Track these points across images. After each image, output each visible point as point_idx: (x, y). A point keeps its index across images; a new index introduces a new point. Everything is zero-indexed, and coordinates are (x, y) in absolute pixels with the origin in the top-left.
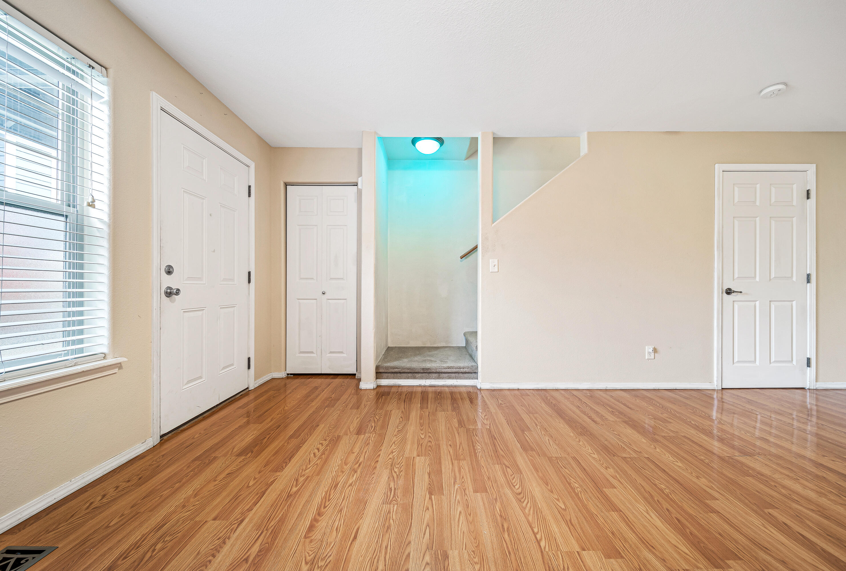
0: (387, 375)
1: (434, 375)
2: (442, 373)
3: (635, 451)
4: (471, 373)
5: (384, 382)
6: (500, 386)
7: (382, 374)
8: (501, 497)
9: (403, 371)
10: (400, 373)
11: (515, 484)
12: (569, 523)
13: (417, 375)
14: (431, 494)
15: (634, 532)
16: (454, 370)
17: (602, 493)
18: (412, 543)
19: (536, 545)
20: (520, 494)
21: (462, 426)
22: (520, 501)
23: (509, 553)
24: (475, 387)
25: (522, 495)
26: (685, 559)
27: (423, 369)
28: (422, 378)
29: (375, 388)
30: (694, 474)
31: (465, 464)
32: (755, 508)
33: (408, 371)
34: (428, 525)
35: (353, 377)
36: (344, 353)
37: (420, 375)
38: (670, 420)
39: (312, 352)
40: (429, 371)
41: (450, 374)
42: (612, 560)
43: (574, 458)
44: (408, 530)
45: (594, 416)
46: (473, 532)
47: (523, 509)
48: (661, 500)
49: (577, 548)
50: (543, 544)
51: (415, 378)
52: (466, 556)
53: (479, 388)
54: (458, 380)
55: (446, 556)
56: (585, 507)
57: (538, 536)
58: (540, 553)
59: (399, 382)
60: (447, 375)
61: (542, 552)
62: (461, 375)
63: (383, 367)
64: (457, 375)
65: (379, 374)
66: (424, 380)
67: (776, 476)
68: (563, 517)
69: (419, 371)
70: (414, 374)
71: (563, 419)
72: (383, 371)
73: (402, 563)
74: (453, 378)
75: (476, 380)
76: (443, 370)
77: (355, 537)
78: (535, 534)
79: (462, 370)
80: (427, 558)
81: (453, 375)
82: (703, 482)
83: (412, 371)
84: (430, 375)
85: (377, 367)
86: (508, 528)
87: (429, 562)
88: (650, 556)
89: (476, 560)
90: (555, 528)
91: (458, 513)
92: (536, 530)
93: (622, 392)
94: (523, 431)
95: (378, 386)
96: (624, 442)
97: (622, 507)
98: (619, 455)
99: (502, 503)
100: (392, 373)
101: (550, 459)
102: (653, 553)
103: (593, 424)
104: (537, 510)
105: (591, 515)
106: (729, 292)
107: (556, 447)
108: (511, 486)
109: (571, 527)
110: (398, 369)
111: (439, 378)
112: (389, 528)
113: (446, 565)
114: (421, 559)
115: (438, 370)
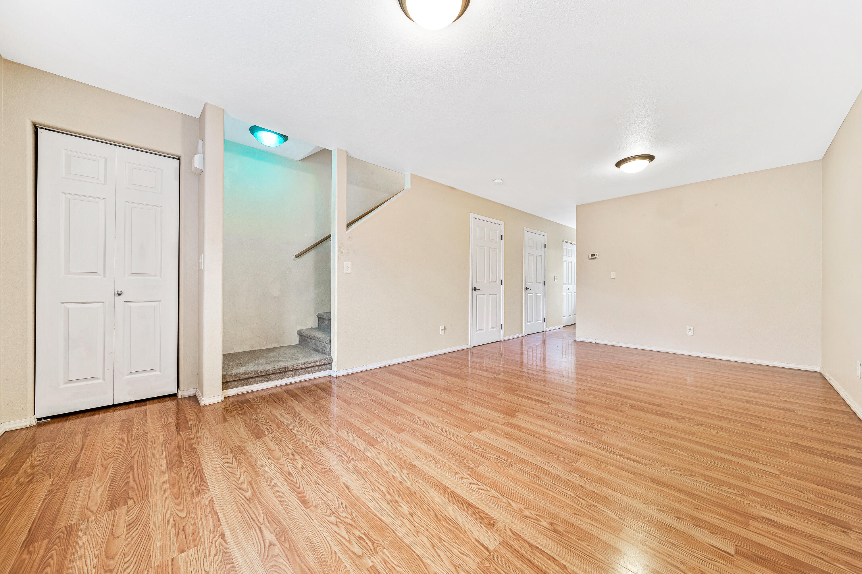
0: (235, 383)
1: (290, 373)
2: (298, 369)
3: (459, 386)
4: (326, 365)
5: (232, 392)
6: (353, 371)
7: (229, 384)
8: (415, 429)
9: (257, 375)
10: (252, 378)
11: (417, 421)
12: (456, 426)
13: (272, 377)
14: (373, 446)
15: (483, 418)
16: (311, 365)
17: (459, 409)
18: (389, 470)
19: (450, 440)
20: (423, 424)
21: (350, 404)
22: (426, 427)
23: (442, 449)
24: (330, 376)
25: (425, 424)
26: (504, 419)
27: (280, 369)
28: (277, 379)
29: (223, 400)
30: (487, 388)
31: (377, 423)
32: (512, 393)
33: (263, 374)
34: (389, 460)
35: (174, 398)
36: (156, 371)
37: (275, 376)
38: (462, 368)
39: (95, 378)
40: (286, 370)
41: (307, 369)
42: (482, 431)
43: (435, 398)
44: (379, 467)
45: (427, 375)
46: (417, 450)
47: (431, 430)
48: (483, 403)
49: (467, 434)
50: (453, 439)
51: (269, 380)
52: (424, 461)
53: (335, 376)
54: (314, 374)
55: (415, 466)
56: (457, 417)
57: (448, 437)
58: (455, 443)
59: (250, 389)
60: (303, 370)
61: (455, 442)
62: (317, 368)
63: (230, 376)
64: (313, 369)
65: (226, 384)
66: (280, 381)
67: (512, 379)
68: (451, 425)
69: (275, 372)
70: (268, 377)
71: (412, 381)
72: (231, 380)
73: (394, 481)
74: (309, 373)
75: (330, 370)
76: (300, 367)
77: (348, 488)
78: (446, 437)
79: (318, 363)
80: (405, 472)
81: (309, 369)
82: (491, 390)
83: (267, 373)
84: (286, 374)
85: (224, 377)
86: (432, 441)
87: (407, 472)
88: (493, 424)
89: (430, 459)
90: (452, 430)
91: (400, 446)
92: (445, 435)
93: (429, 359)
94: (394, 394)
95: (226, 398)
96: (450, 384)
97: (471, 411)
98: (453, 390)
99: (418, 432)
100: (243, 379)
101: (423, 403)
102: (494, 422)
103: (429, 379)
104: (439, 428)
105: (462, 419)
106: (475, 289)
107: (421, 396)
108: (416, 423)
109: (458, 427)
110: (250, 374)
111: (295, 375)
112: (365, 472)
113: (418, 469)
114: (402, 474)
115: (295, 368)
